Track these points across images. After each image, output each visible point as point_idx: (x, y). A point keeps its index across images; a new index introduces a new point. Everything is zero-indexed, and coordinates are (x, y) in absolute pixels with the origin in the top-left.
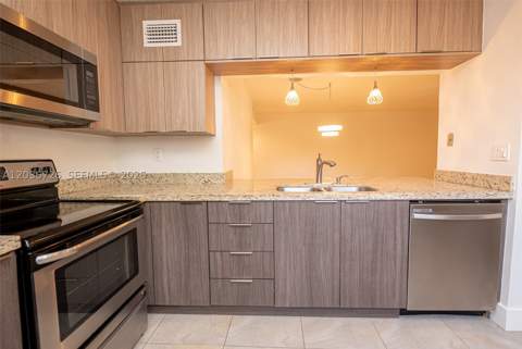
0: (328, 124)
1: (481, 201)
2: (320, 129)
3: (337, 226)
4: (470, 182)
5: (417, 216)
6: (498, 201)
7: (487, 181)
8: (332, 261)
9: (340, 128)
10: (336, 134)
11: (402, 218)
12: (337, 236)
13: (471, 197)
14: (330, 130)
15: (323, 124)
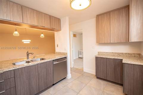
0: (26, 40)
1: (64, 58)
2: (23, 41)
3: (37, 71)
4: (61, 54)
5: (54, 63)
6: (66, 57)
7: (64, 54)
8: (36, 81)
9: (30, 41)
10: (29, 42)
11: (52, 64)
12: (37, 73)
13: (62, 57)
14: (27, 41)
15: (24, 40)
